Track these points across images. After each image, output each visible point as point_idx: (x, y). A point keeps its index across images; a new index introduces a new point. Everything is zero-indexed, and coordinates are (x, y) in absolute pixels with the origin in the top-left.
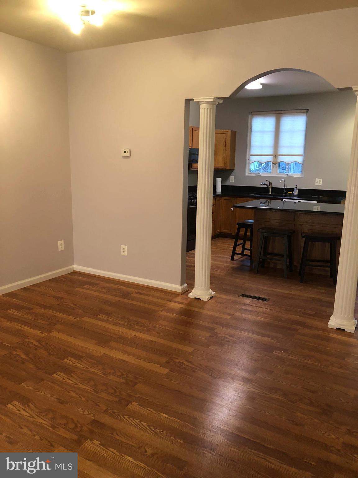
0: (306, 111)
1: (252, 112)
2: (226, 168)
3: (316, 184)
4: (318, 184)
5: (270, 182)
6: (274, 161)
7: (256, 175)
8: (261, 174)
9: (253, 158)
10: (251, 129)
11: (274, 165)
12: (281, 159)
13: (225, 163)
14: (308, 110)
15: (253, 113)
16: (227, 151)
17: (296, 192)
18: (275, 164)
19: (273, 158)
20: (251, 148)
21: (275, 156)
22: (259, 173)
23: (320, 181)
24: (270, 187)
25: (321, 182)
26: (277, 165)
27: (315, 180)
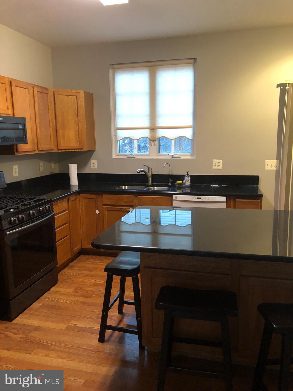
0: (192, 61)
1: (113, 65)
2: (82, 149)
3: (214, 167)
4: (216, 167)
5: (148, 167)
6: (151, 137)
7: (127, 157)
8: (134, 156)
9: (121, 134)
10: (114, 90)
11: (152, 143)
12: (161, 133)
13: (80, 141)
14: (195, 59)
15: (115, 66)
16: (80, 122)
17: (188, 181)
18: (153, 141)
19: (150, 132)
20: (117, 118)
21: (153, 129)
22: (131, 154)
23: (219, 163)
24: (149, 174)
25: (221, 165)
26: (157, 142)
27: (212, 162)
